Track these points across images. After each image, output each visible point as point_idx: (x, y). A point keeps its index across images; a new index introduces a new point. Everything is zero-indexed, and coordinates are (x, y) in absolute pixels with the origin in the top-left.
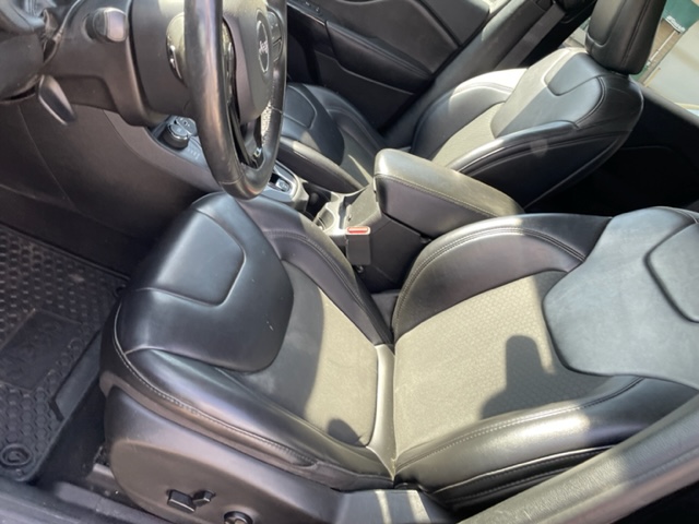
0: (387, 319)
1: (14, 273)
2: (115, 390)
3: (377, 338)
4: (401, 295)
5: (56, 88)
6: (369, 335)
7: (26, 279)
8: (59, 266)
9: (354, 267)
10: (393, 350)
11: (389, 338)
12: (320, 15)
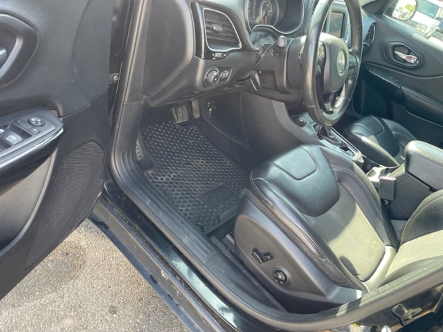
0: (398, 235)
1: (219, 169)
2: (246, 196)
3: (387, 242)
5: (257, 77)
6: (383, 238)
7: (222, 172)
8: (236, 172)
9: (382, 200)
10: (397, 252)
11: (396, 245)
12: (398, 83)
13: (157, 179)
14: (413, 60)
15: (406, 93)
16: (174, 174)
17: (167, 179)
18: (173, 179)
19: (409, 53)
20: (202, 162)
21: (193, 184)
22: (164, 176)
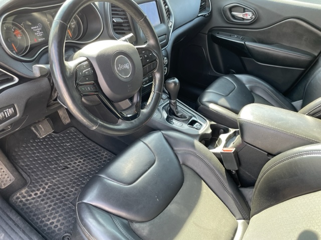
4: (254, 190)
11: (247, 216)
12: (242, 40)
13: (30, 196)
14: (249, 16)
15: (250, 47)
16: (50, 184)
17: (42, 193)
18: (47, 191)
19: (244, 10)
20: (80, 162)
21: (68, 189)
22: (38, 190)
